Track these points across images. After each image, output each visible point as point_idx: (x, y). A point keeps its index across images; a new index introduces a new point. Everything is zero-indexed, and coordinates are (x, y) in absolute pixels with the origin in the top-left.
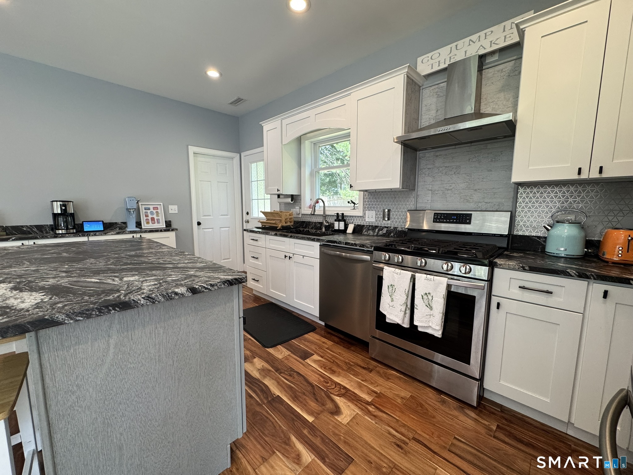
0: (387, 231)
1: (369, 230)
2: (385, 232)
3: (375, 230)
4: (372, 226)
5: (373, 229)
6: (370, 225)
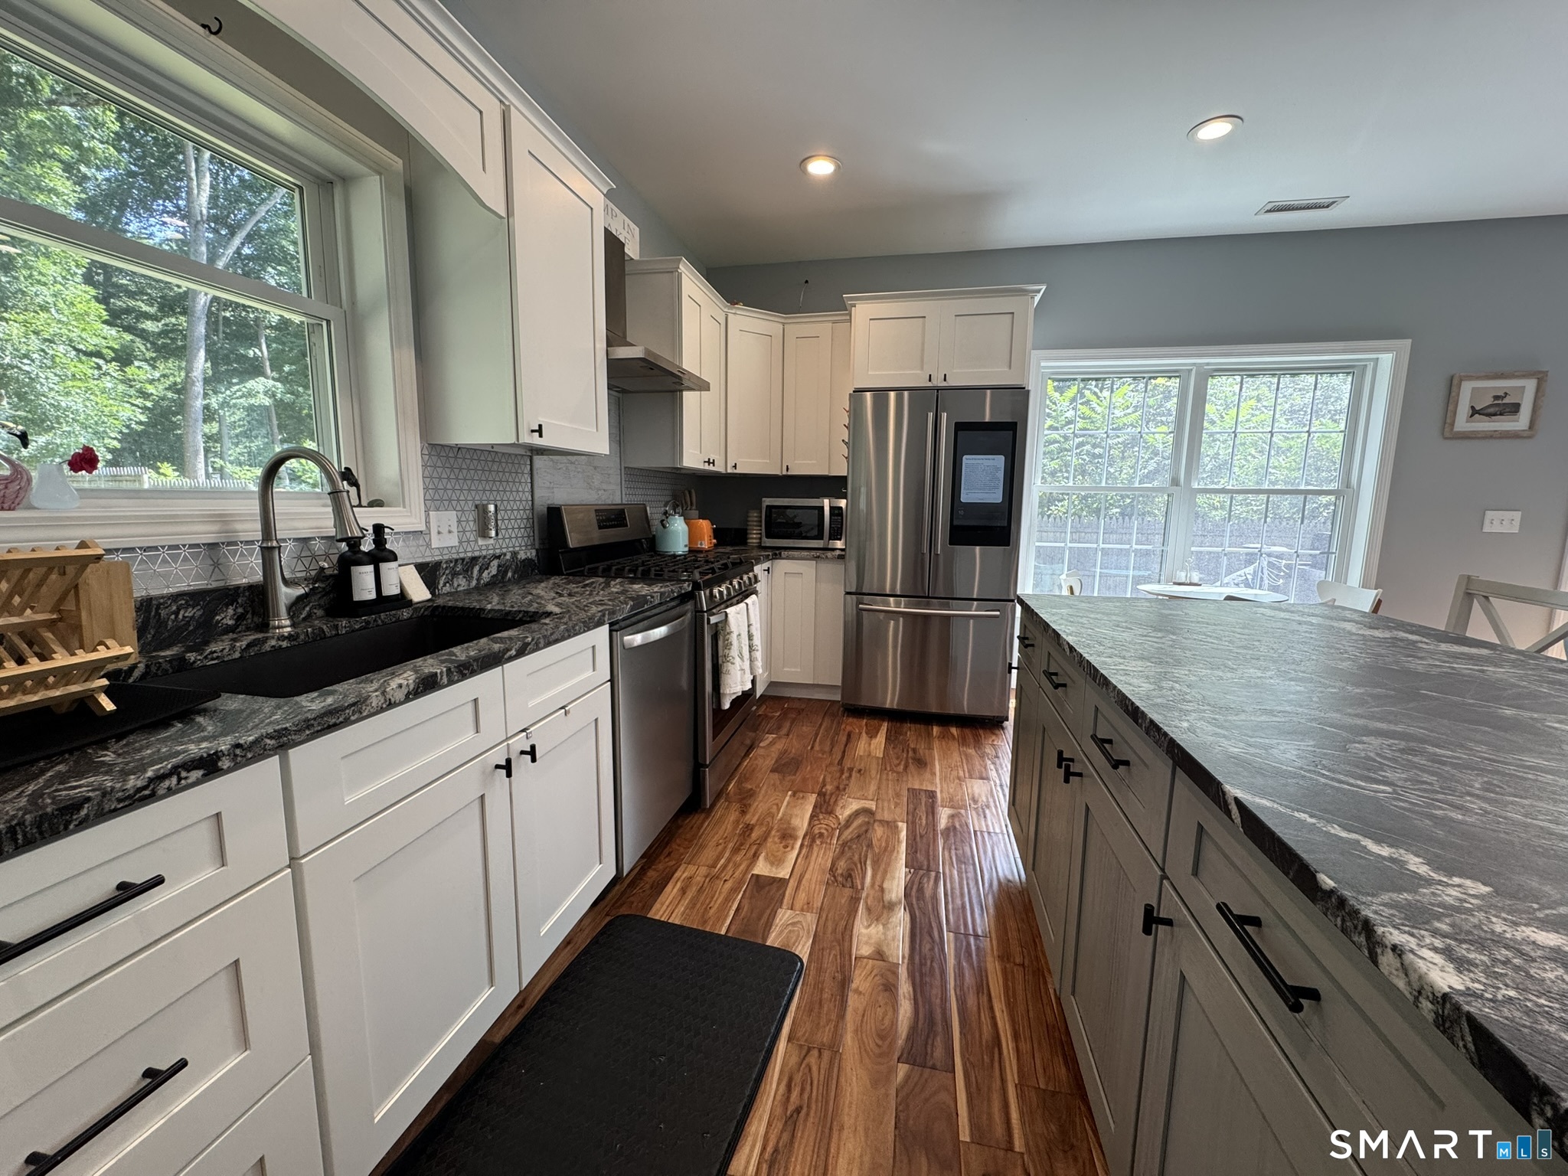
0: (499, 566)
1: (455, 574)
2: (493, 570)
3: (472, 573)
4: (463, 559)
5: (467, 571)
6: (455, 556)
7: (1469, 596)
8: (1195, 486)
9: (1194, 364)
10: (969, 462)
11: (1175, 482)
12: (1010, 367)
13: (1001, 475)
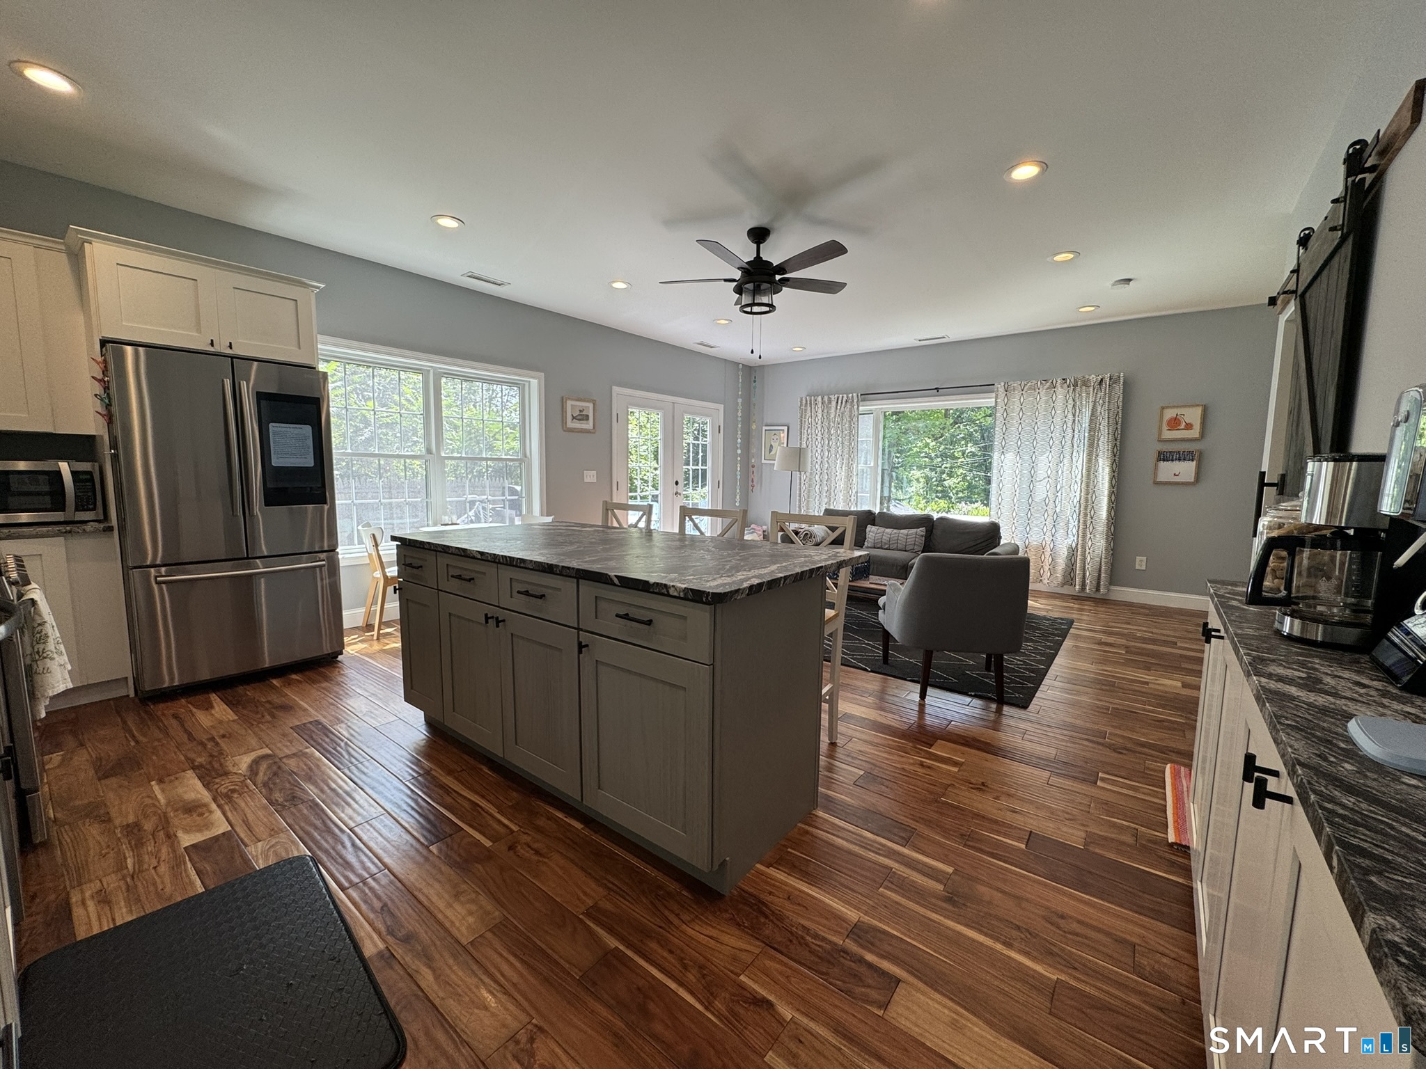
7: (607, 510)
8: (443, 455)
9: (431, 367)
10: (276, 429)
11: (429, 451)
12: (299, 348)
13: (310, 442)
